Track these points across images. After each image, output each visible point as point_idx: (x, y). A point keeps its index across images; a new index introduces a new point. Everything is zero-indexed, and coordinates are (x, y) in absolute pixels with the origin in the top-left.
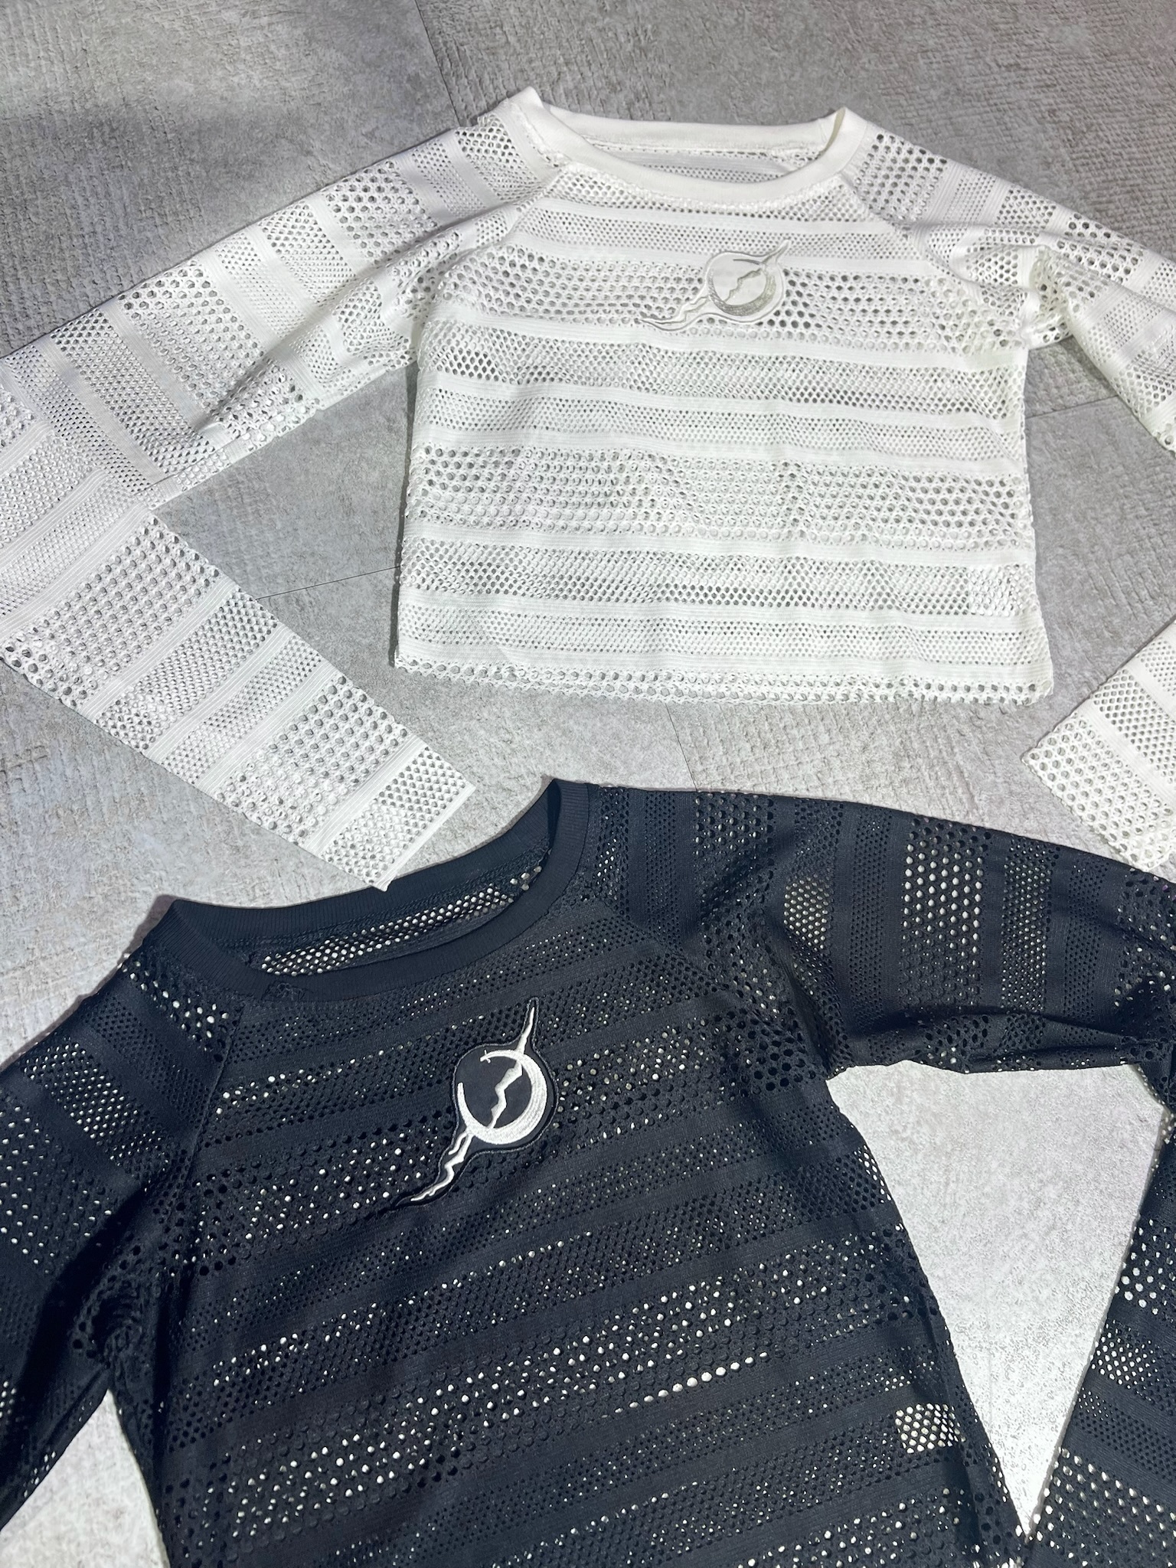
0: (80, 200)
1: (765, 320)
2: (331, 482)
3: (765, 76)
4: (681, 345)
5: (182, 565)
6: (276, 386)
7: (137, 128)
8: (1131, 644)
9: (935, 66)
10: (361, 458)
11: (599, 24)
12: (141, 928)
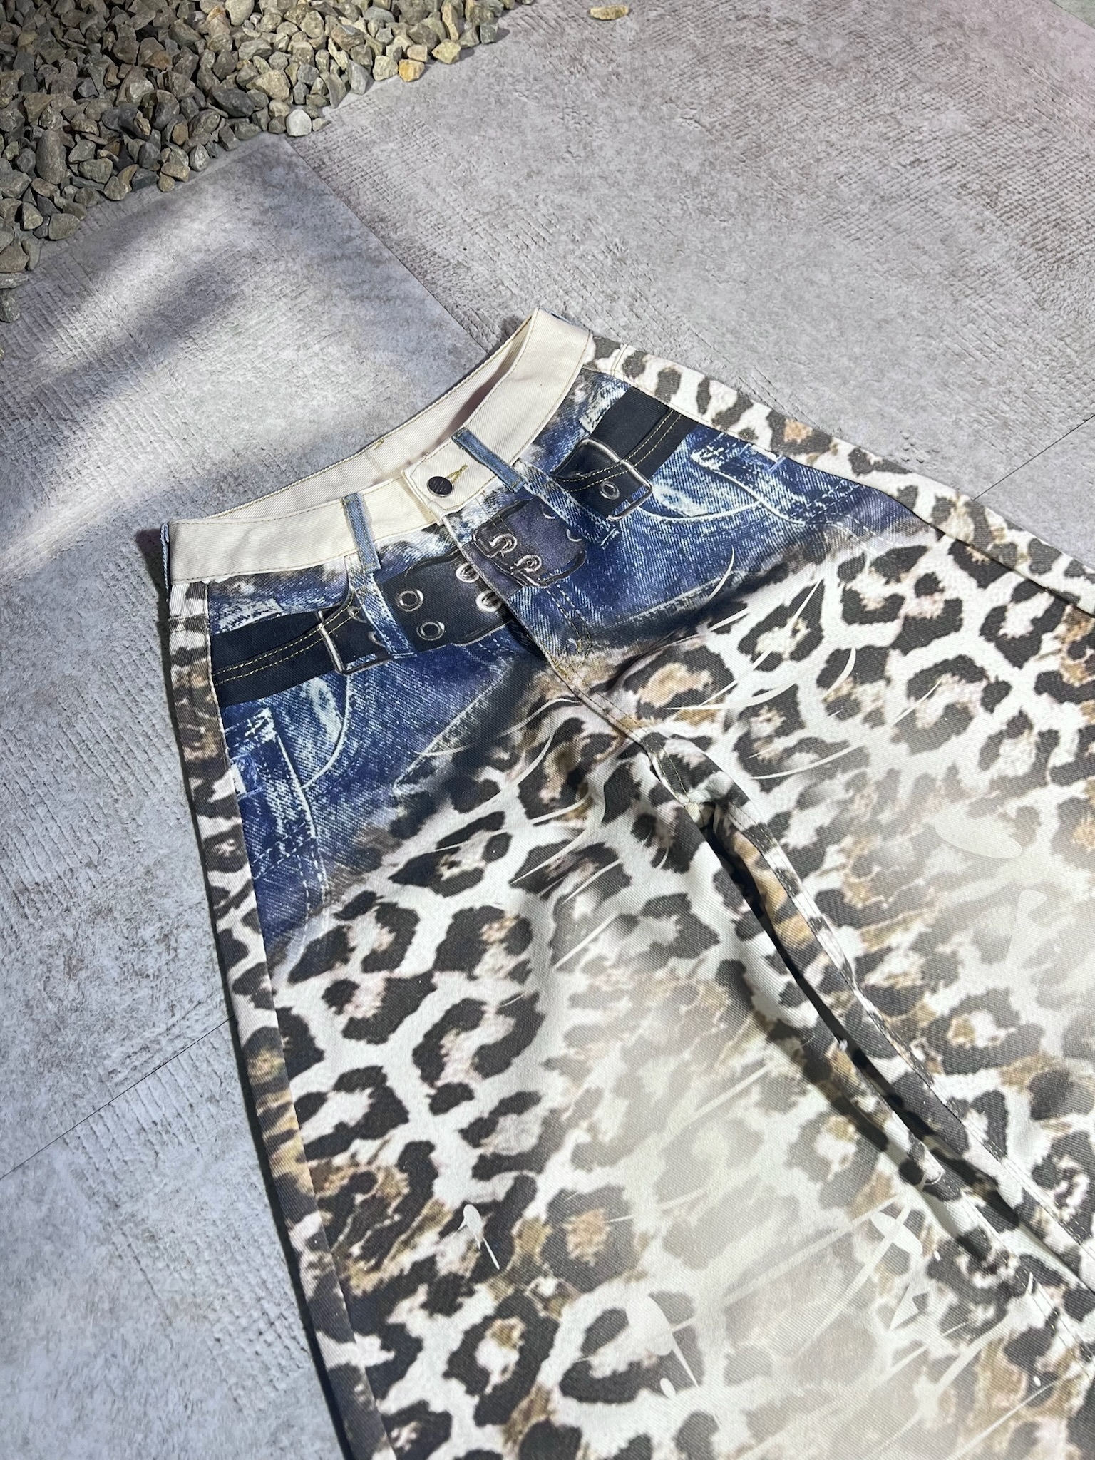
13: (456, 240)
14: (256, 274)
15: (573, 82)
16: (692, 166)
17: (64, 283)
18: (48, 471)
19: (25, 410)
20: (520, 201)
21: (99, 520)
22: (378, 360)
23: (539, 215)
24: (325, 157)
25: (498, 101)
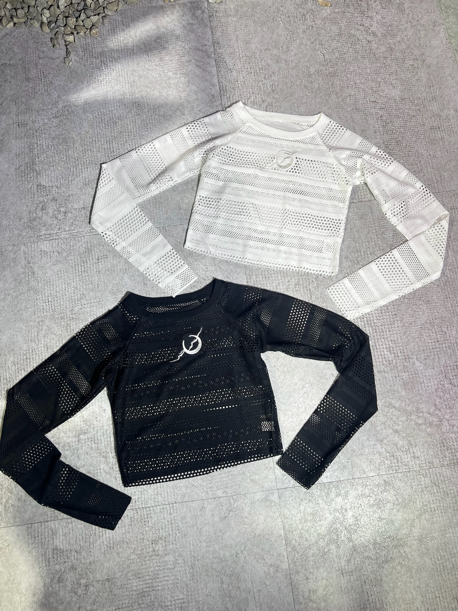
0: (129, 123)
1: (288, 170)
2: (177, 201)
3: (304, 100)
4: (266, 175)
5: (141, 218)
6: (167, 176)
7: (144, 104)
8: (362, 265)
9: (352, 100)
10: (185, 196)
11: (263, 82)
12: (123, 297)
13: (234, 60)
14: (175, 43)
15: (298, 23)
16: (312, 70)
17: (124, 20)
18: (94, 77)
19: (96, 56)
20: (258, 57)
21: (100, 98)
22: (192, 88)
23: (261, 64)
24: (214, 13)
25: (273, 19)
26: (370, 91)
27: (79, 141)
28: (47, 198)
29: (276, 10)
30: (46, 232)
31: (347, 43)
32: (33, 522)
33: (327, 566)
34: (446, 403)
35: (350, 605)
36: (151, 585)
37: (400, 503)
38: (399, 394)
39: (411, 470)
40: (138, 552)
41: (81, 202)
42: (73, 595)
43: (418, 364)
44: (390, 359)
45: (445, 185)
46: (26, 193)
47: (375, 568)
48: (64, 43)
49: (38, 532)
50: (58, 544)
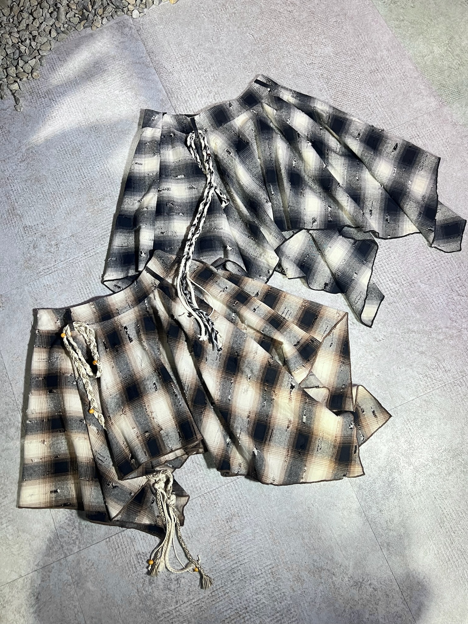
13: (172, 63)
14: (113, 63)
15: (221, 13)
16: (246, 52)
17: (60, 56)
18: (47, 115)
19: (43, 95)
20: (193, 54)
23: (197, 60)
24: (141, 27)
25: (197, 16)
26: (305, 55)
27: (51, 176)
28: (35, 236)
29: (197, 8)
30: (44, 268)
31: (270, 19)
32: (110, 536)
33: (395, 494)
34: (460, 313)
35: (428, 523)
36: (237, 561)
37: (445, 417)
38: (415, 319)
39: (446, 384)
40: (217, 534)
41: (69, 231)
42: (167, 592)
43: (423, 286)
44: (397, 289)
45: (399, 119)
46: (15, 238)
47: (440, 483)
48: (10, 93)
49: (118, 544)
50: (139, 549)
